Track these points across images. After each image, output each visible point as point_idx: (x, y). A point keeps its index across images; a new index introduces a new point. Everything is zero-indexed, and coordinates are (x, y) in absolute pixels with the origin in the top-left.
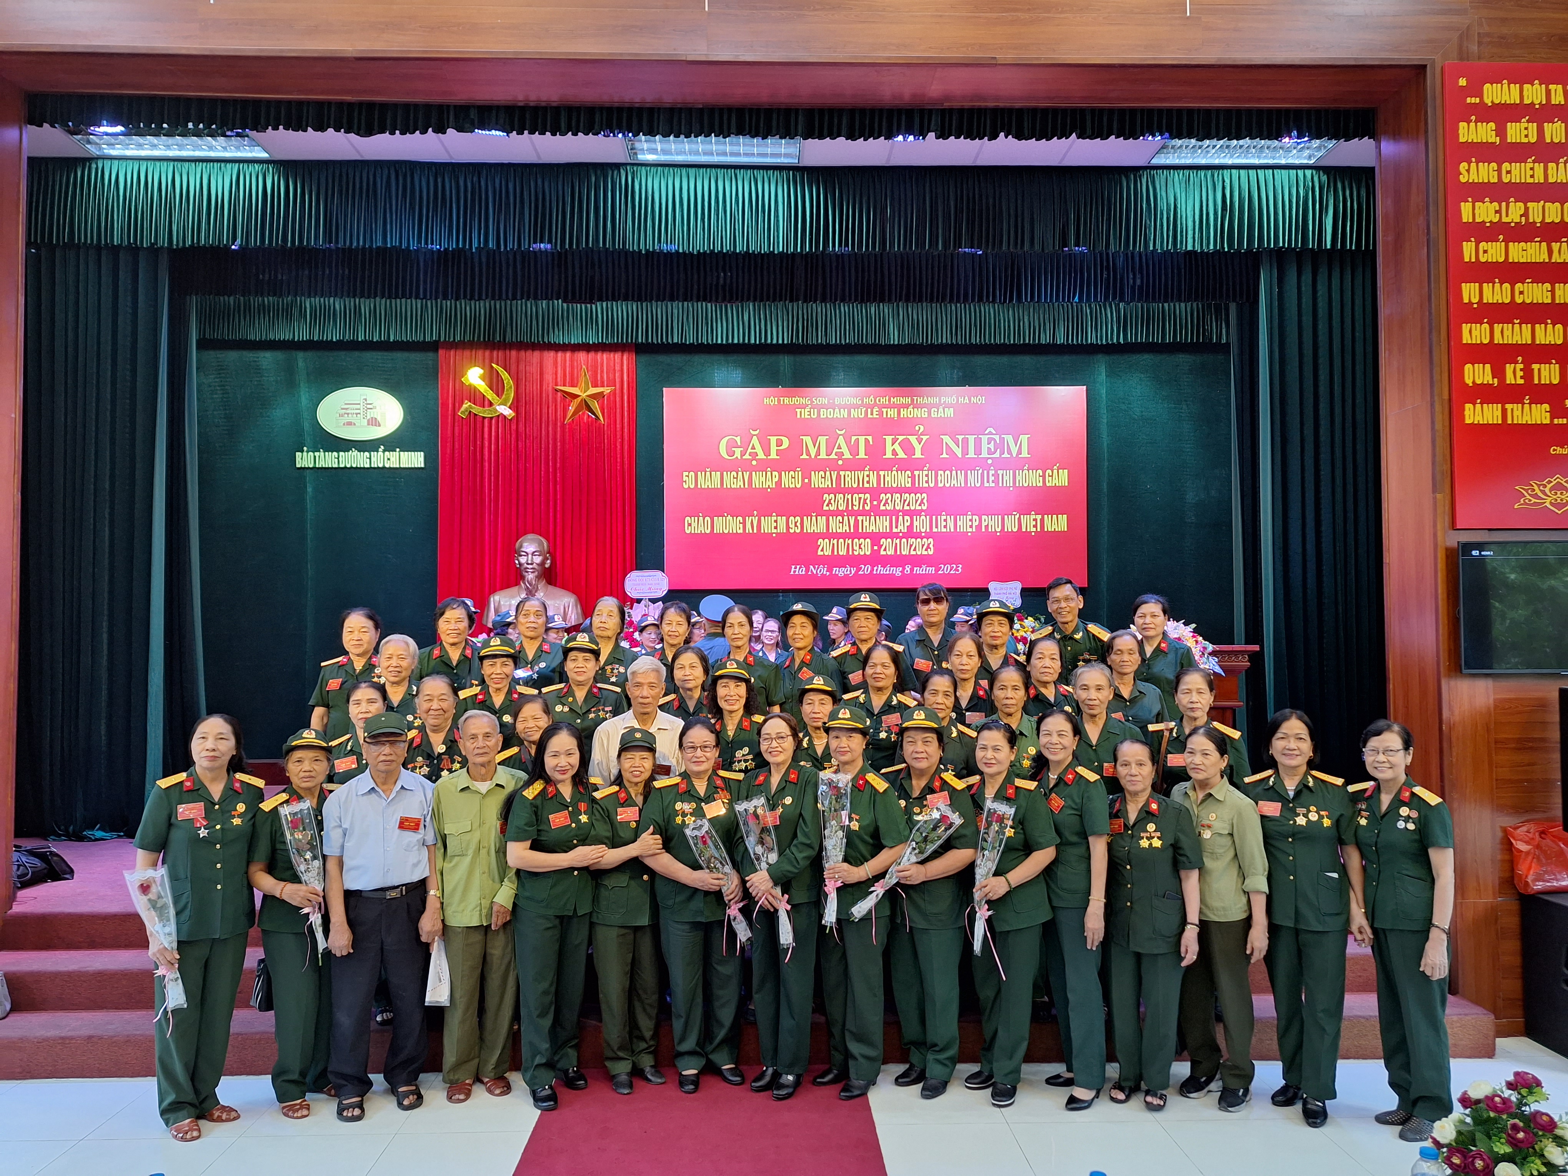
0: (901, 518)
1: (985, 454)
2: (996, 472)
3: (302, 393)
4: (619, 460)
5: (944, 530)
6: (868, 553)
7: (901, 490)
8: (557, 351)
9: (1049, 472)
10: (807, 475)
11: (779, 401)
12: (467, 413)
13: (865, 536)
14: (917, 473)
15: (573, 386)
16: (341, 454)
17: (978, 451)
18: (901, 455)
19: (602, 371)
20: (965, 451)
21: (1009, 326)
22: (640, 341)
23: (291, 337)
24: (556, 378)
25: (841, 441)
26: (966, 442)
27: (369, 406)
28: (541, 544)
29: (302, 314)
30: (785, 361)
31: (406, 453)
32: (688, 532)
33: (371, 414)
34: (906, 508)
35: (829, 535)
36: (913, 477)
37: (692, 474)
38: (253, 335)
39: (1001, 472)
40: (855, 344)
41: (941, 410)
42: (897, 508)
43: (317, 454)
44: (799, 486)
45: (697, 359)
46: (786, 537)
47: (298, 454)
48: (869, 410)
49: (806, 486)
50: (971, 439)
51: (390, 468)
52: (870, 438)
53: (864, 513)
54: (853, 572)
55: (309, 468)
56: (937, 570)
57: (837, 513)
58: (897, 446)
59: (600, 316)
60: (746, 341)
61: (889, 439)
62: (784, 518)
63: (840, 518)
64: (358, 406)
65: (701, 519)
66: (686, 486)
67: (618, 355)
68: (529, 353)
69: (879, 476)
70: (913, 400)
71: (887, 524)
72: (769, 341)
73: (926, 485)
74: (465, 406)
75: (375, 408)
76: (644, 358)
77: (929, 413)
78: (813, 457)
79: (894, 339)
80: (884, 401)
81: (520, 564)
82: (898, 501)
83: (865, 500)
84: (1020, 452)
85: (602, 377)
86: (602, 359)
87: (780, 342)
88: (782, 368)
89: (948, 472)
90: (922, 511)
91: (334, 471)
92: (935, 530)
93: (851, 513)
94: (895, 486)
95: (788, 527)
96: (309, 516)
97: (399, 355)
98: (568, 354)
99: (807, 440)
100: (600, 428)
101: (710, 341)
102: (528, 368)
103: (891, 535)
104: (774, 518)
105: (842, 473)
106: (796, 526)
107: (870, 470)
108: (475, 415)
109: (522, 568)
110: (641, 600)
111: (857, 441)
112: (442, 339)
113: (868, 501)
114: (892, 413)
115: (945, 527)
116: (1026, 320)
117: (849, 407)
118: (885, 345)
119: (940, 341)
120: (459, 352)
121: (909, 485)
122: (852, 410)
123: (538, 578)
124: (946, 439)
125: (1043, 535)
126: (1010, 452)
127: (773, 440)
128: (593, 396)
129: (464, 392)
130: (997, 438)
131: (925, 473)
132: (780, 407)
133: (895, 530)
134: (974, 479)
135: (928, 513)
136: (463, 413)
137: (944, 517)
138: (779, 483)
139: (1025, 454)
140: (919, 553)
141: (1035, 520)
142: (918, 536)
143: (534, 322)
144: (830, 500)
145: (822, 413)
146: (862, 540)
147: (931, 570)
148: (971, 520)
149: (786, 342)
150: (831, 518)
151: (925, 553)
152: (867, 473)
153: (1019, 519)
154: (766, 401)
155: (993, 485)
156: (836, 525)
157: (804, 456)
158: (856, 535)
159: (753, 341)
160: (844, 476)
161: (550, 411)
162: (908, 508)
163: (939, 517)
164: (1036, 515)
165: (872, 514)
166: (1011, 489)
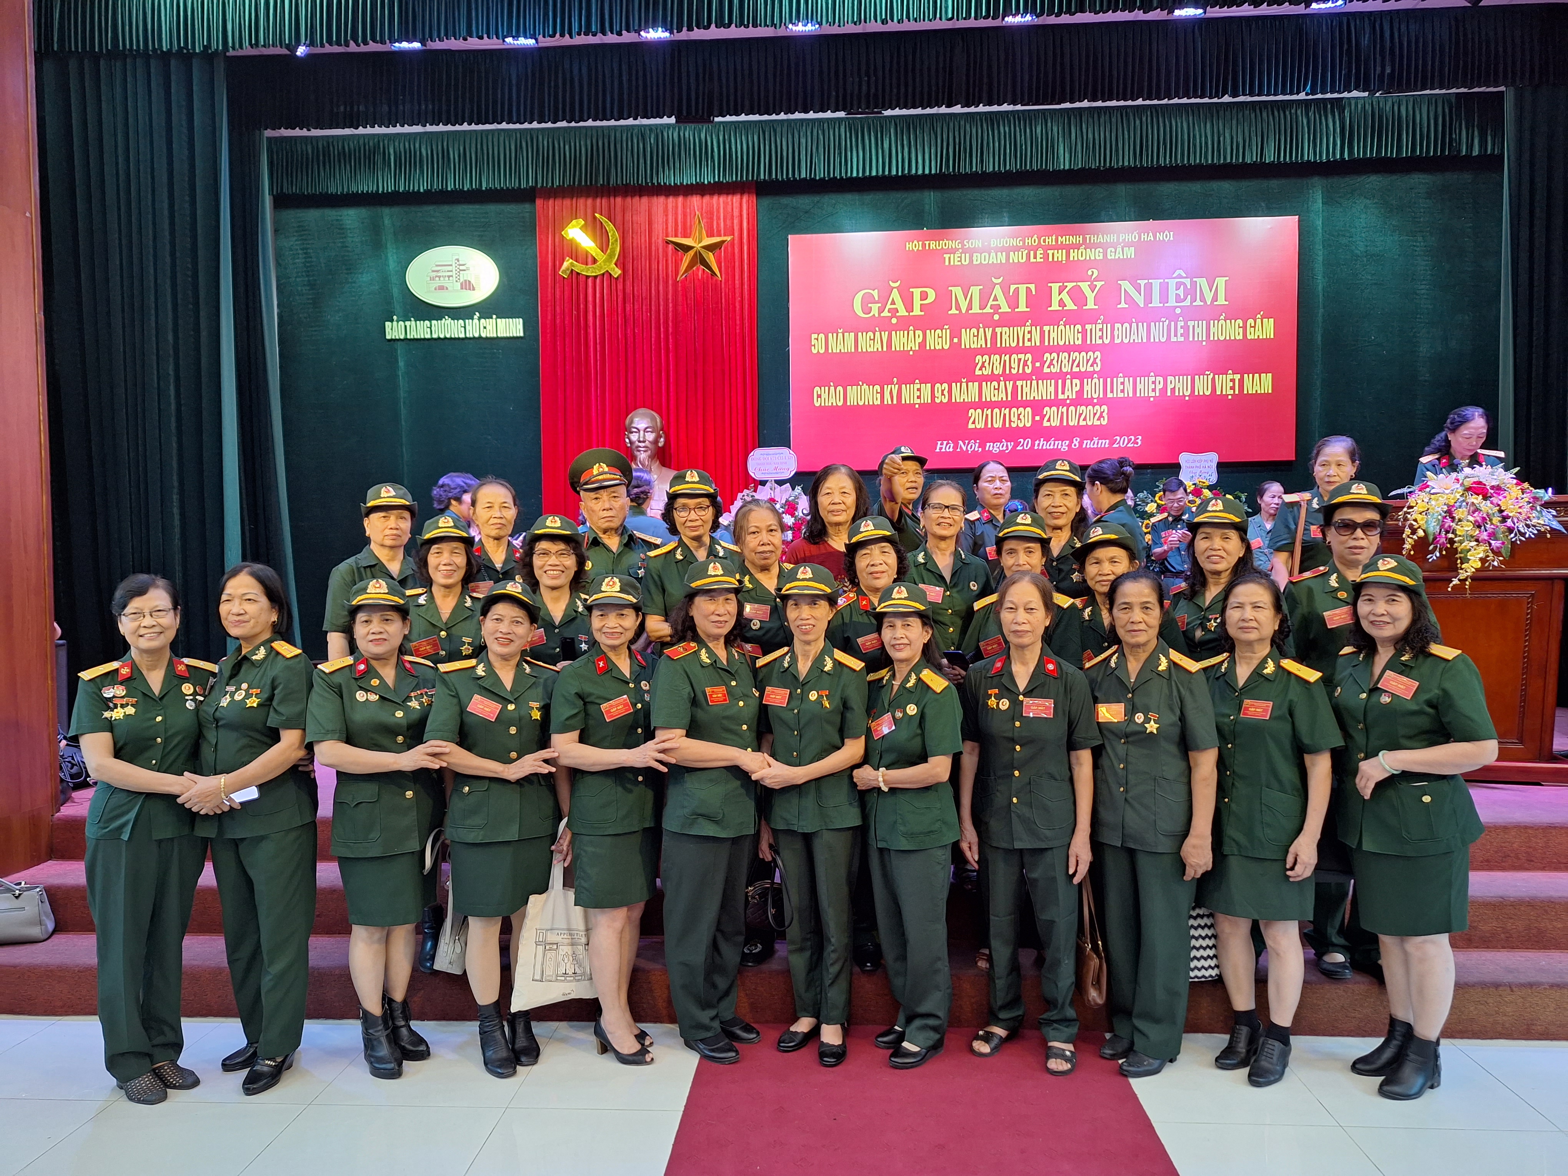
0: (1068, 382)
1: (1172, 302)
2: (1186, 323)
3: (389, 255)
4: (738, 322)
5: (1121, 395)
6: (1028, 425)
7: (1069, 349)
8: (667, 196)
9: (1251, 322)
10: (956, 333)
11: (924, 245)
12: (568, 272)
13: (1025, 404)
14: (1088, 327)
15: (685, 237)
16: (434, 322)
17: (1164, 298)
18: (1070, 306)
19: (718, 218)
20: (1148, 299)
21: (1206, 143)
22: (762, 177)
23: (375, 188)
24: (667, 228)
25: (998, 291)
26: (1149, 288)
27: (461, 268)
28: (653, 419)
29: (386, 162)
30: (930, 199)
31: (503, 320)
32: (817, 404)
33: (464, 276)
34: (1076, 369)
35: (981, 405)
36: (1084, 332)
37: (822, 336)
38: (334, 188)
39: (1191, 324)
40: (1017, 171)
41: (1119, 249)
42: (1064, 370)
43: (408, 323)
44: (946, 347)
45: (828, 200)
46: (931, 409)
47: (388, 324)
48: (1032, 253)
49: (955, 347)
50: (1156, 284)
51: (487, 338)
52: (1032, 287)
53: (1025, 377)
54: (1010, 448)
55: (400, 340)
56: (1112, 442)
57: (992, 378)
58: (1065, 296)
59: (716, 150)
60: (887, 173)
61: (1055, 287)
62: (929, 385)
63: (995, 383)
64: (450, 268)
65: (832, 388)
66: (814, 351)
67: (736, 198)
68: (636, 199)
69: (1042, 333)
70: (1085, 239)
71: (1052, 389)
72: (914, 172)
73: (1099, 342)
74: (566, 264)
75: (468, 269)
76: (766, 201)
77: (1105, 255)
78: (964, 311)
79: (1064, 163)
80: (1051, 240)
81: (631, 442)
82: (1065, 362)
83: (1025, 362)
84: (1215, 298)
85: (718, 224)
86: (718, 204)
87: (927, 172)
88: (927, 207)
89: (1126, 325)
90: (1094, 372)
91: (427, 342)
92: (1110, 395)
93: (1008, 377)
94: (1061, 343)
95: (933, 396)
96: (402, 394)
97: (492, 208)
98: (680, 199)
99: (957, 291)
100: (716, 286)
101: (843, 175)
102: (635, 218)
103: (1056, 403)
104: (917, 386)
105: (998, 330)
106: (943, 394)
107: (1031, 325)
108: (578, 274)
109: (634, 447)
110: (767, 481)
111: (1017, 290)
112: (539, 185)
113: (1029, 363)
114: (1059, 256)
115: (1123, 391)
116: (1227, 135)
117: (1008, 250)
118: (1054, 170)
119: (1121, 164)
120: (558, 202)
121: (1080, 342)
122: (1012, 254)
123: (652, 457)
124: (1125, 285)
125: (1243, 399)
126: (1203, 299)
127: (917, 292)
128: (709, 248)
129: (565, 248)
130: (1188, 282)
131: (1099, 326)
132: (925, 253)
133: (1061, 397)
134: (1158, 333)
135: (1102, 375)
136: (564, 272)
137: (1121, 380)
138: (923, 344)
139: (1221, 301)
140: (1090, 423)
141: (1233, 380)
142: (1089, 402)
143: (641, 161)
144: (983, 363)
145: (974, 258)
146: (1021, 409)
147: (1105, 443)
148: (1154, 383)
149: (933, 172)
150: (984, 383)
151: (1097, 423)
152: (1028, 329)
153: (1213, 380)
154: (909, 246)
155: (1182, 339)
156: (991, 393)
157: (954, 311)
158: (1014, 403)
159: (894, 172)
160: (1001, 333)
161: (660, 268)
162: (1077, 370)
163: (1115, 379)
164: (1233, 374)
165: (1034, 377)
166: (1204, 343)
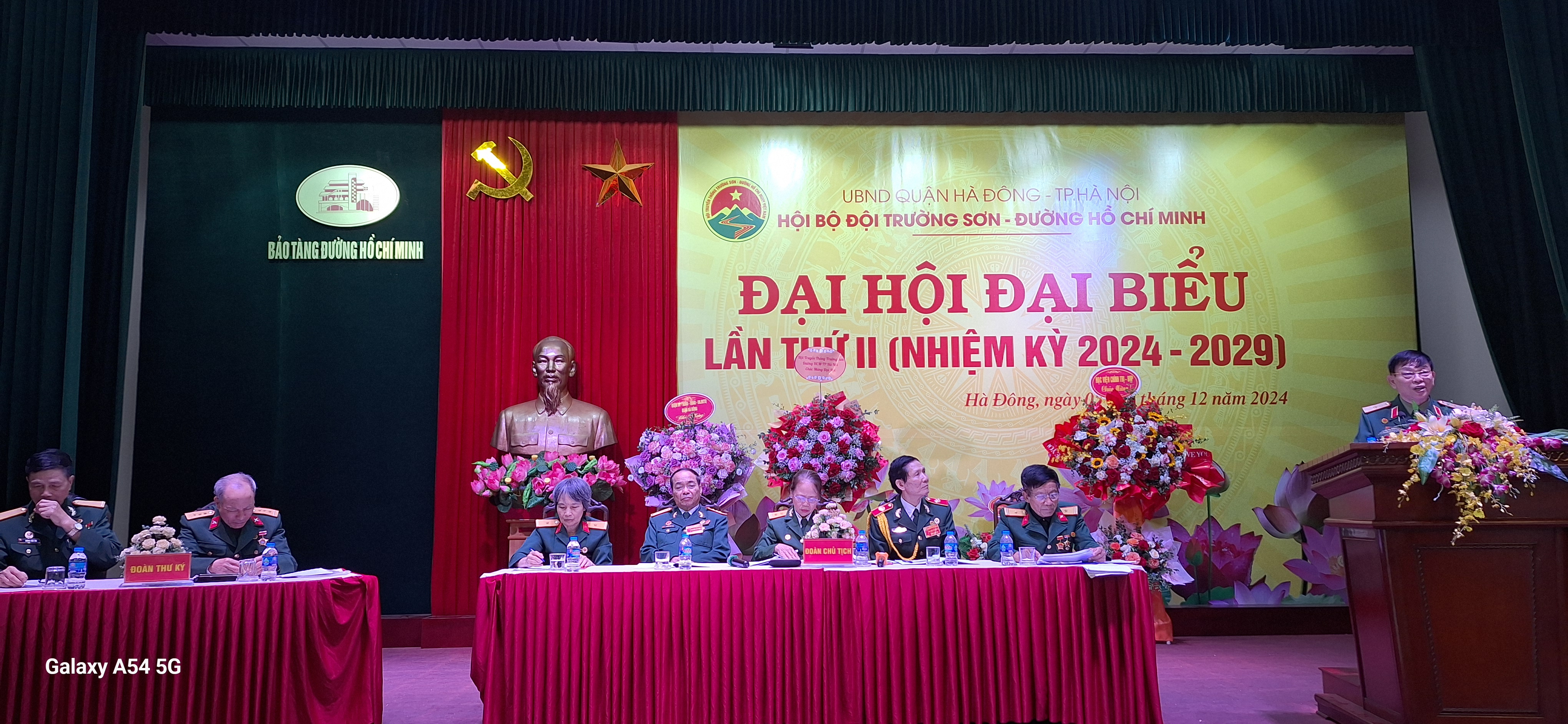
3: (278, 172)
8: (585, 122)
12: (476, 194)
15: (604, 163)
16: (324, 243)
19: (639, 146)
21: (1123, 92)
22: (686, 107)
24: (584, 155)
27: (358, 187)
28: (564, 348)
29: (281, 77)
31: (402, 243)
33: (361, 196)
38: (220, 101)
43: (294, 244)
47: (271, 244)
51: (382, 260)
55: (284, 259)
59: (637, 78)
64: (345, 188)
67: (657, 127)
68: (552, 124)
74: (473, 186)
75: (365, 189)
81: (539, 372)
85: (638, 151)
86: (639, 132)
91: (314, 264)
96: (282, 319)
97: (396, 128)
98: (599, 125)
100: (636, 211)
101: (768, 108)
102: (550, 141)
108: (487, 196)
109: (541, 377)
116: (1143, 86)
119: (1040, 108)
120: (468, 123)
123: (561, 389)
128: (628, 174)
129: (474, 170)
136: (472, 194)
149: (857, 109)
161: (577, 193)
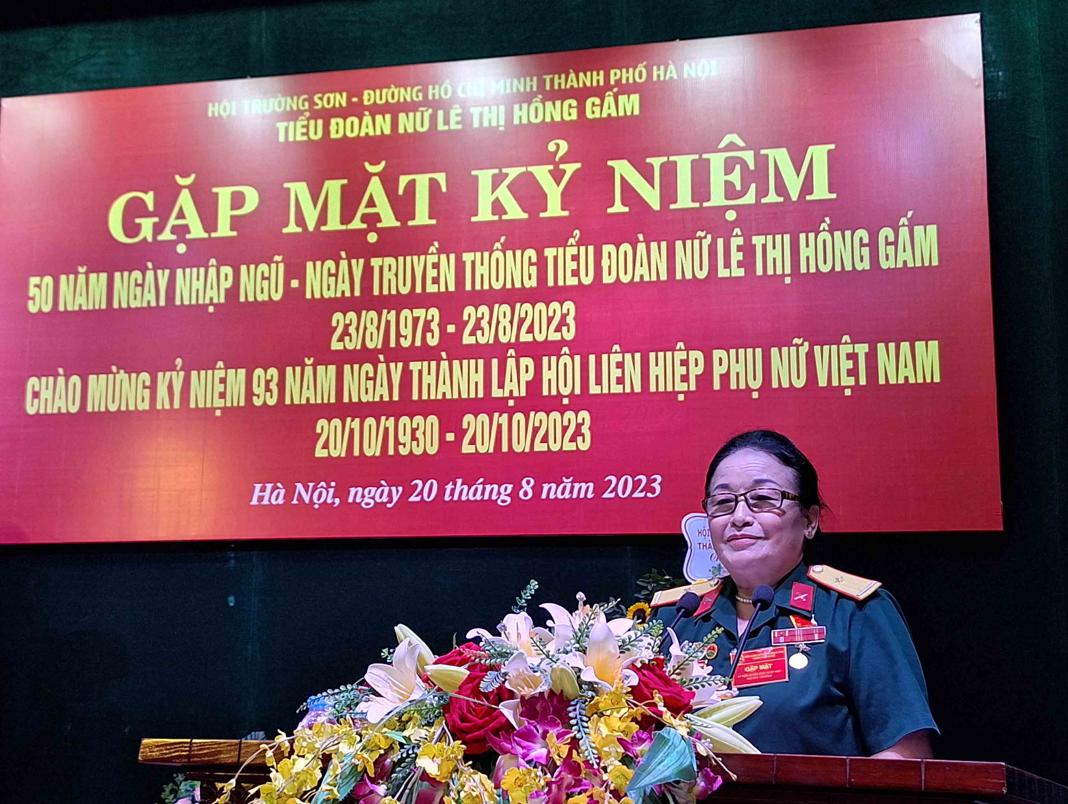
0: (511, 362)
1: (717, 198)
2: (748, 240)
5: (617, 389)
6: (433, 450)
7: (513, 296)
10: (295, 270)
11: (240, 107)
13: (426, 408)
14: (550, 253)
18: (514, 212)
20: (669, 194)
25: (376, 188)
26: (670, 171)
32: (31, 411)
34: (525, 338)
35: (341, 409)
36: (542, 263)
37: (48, 280)
39: (758, 241)
41: (609, 99)
42: (504, 339)
44: (277, 297)
48: (441, 113)
49: (296, 297)
50: (684, 163)
52: (441, 178)
53: (425, 354)
54: (395, 499)
56: (601, 488)
57: (363, 356)
58: (504, 194)
61: (485, 176)
62: (242, 372)
63: (368, 367)
65: (61, 380)
69: (460, 266)
70: (541, 83)
71: (479, 378)
73: (572, 281)
78: (311, 227)
82: (505, 322)
83: (427, 323)
84: (807, 187)
89: (625, 247)
90: (563, 343)
92: (594, 389)
93: (393, 354)
94: (497, 286)
95: (250, 393)
103: (487, 405)
104: (220, 374)
105: (376, 262)
106: (268, 389)
107: (439, 252)
111: (411, 186)
113: (434, 326)
114: (493, 117)
115: (620, 381)
117: (396, 110)
121: (533, 283)
122: (402, 116)
124: (622, 168)
126: (781, 189)
127: (224, 194)
130: (749, 157)
131: (571, 251)
133: (496, 393)
134: (691, 261)
137: (616, 358)
138: (233, 292)
139: (821, 192)
140: (555, 448)
141: (853, 356)
142: (553, 404)
144: (347, 326)
145: (333, 128)
146: (419, 419)
147: (586, 489)
148: (684, 363)
150: (347, 367)
151: (569, 446)
152: (432, 259)
153: (810, 356)
154: (214, 110)
155: (740, 272)
156: (359, 385)
157: (292, 228)
158: (404, 406)
160: (381, 268)
162: (529, 338)
163: (605, 357)
164: (853, 342)
165: (444, 355)
166: (788, 280)
